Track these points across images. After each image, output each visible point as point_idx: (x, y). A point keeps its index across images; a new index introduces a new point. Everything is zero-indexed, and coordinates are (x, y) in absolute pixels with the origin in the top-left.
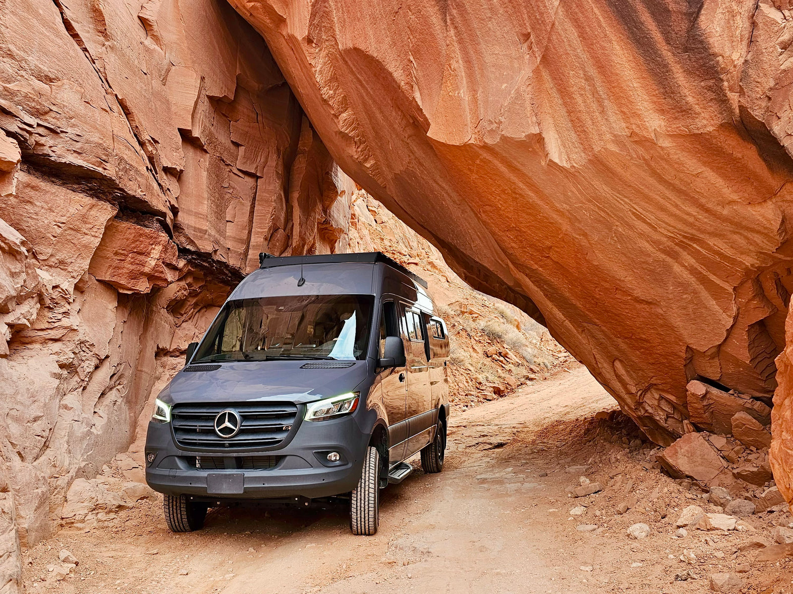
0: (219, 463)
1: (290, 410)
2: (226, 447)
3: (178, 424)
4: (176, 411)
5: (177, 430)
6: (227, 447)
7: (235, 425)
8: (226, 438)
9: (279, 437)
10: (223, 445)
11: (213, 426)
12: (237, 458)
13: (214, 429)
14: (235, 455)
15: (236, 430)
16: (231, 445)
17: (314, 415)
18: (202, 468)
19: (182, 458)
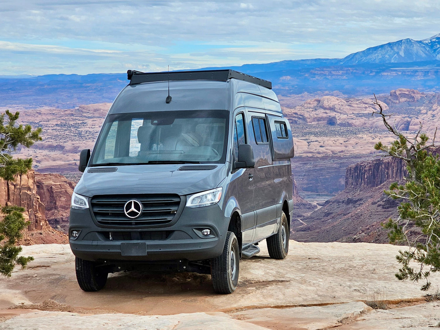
0: (127, 236)
1: (176, 200)
2: (132, 225)
3: (96, 210)
4: (95, 201)
5: (96, 214)
6: (134, 225)
7: (139, 210)
8: (133, 218)
9: (169, 218)
10: (131, 224)
11: (123, 211)
12: (140, 232)
13: (124, 213)
14: (140, 230)
15: (140, 213)
16: (136, 224)
17: (192, 204)
18: (114, 239)
19: (99, 233)
